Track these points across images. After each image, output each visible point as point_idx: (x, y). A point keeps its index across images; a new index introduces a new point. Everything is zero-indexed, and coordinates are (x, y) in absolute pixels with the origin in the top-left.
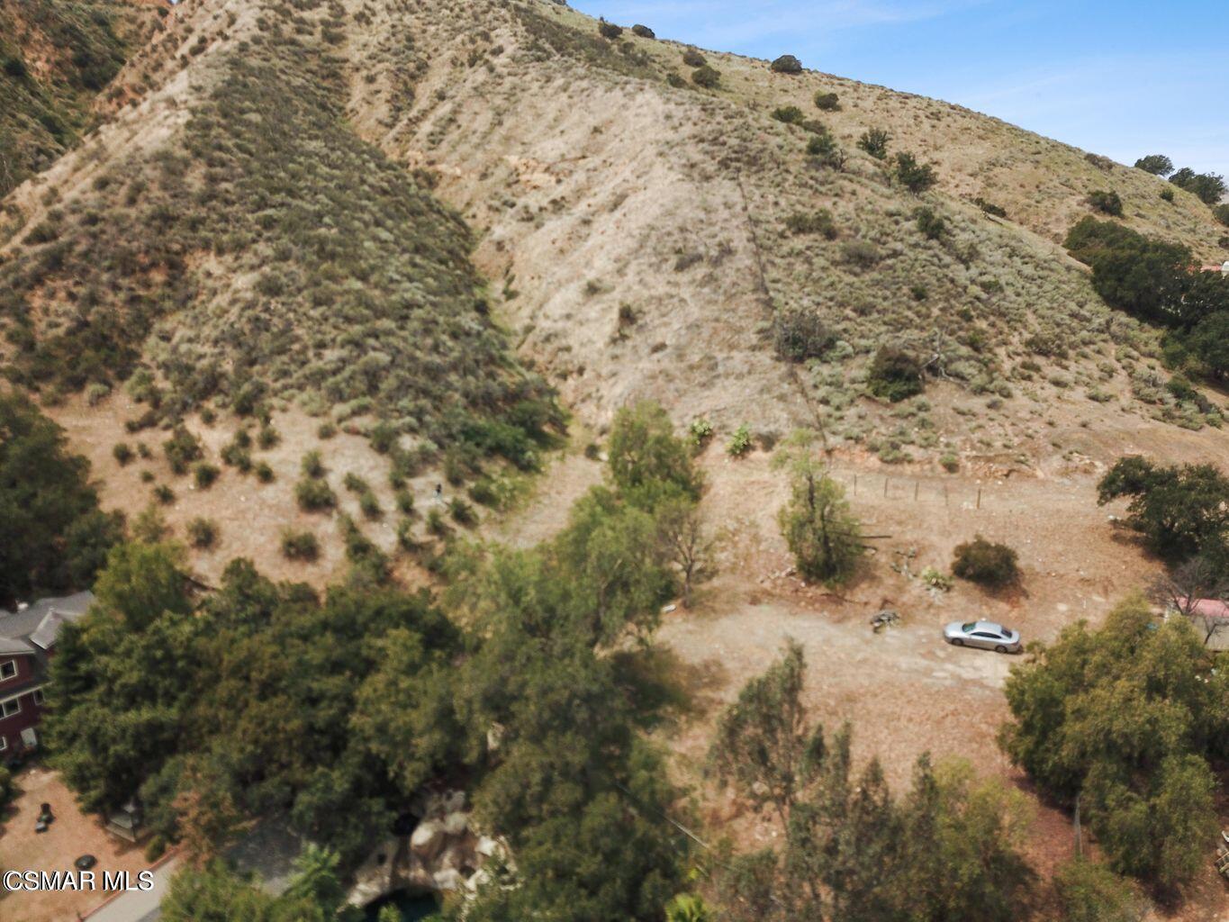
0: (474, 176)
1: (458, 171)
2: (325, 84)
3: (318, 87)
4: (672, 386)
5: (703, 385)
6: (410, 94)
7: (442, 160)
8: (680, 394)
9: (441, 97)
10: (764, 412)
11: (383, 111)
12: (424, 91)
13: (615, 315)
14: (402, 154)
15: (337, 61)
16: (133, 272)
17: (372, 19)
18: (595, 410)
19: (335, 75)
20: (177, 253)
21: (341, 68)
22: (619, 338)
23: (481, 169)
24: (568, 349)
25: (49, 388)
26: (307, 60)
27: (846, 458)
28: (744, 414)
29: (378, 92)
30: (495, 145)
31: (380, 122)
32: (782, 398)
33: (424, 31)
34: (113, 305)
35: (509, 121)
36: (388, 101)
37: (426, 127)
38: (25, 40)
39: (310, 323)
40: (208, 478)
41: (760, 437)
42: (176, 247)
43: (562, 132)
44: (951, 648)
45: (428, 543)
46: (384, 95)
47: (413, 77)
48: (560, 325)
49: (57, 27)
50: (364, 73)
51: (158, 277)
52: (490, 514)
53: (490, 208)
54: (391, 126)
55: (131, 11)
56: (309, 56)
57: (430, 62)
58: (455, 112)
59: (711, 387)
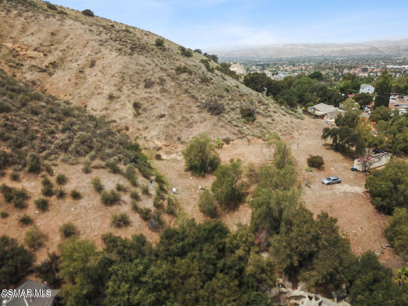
4: (176, 129)
5: (187, 127)
8: (181, 131)
10: (219, 132)
13: (130, 106)
18: (145, 142)
22: (137, 115)
24: (114, 121)
27: (253, 142)
28: (212, 134)
32: (222, 127)
39: (37, 123)
41: (224, 140)
43: (32, 34)
44: (328, 186)
48: (104, 112)
53: (11, 66)
59: (192, 127)
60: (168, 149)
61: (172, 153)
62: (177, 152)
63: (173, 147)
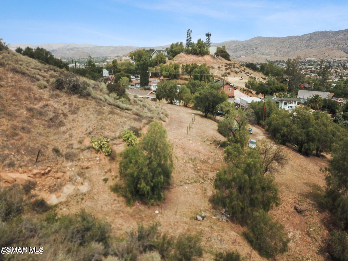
4: (34, 134)
5: (51, 126)
10: (113, 122)
32: (111, 113)
59: (62, 124)
60: (49, 181)
61: (61, 186)
62: (71, 180)
63: (57, 172)
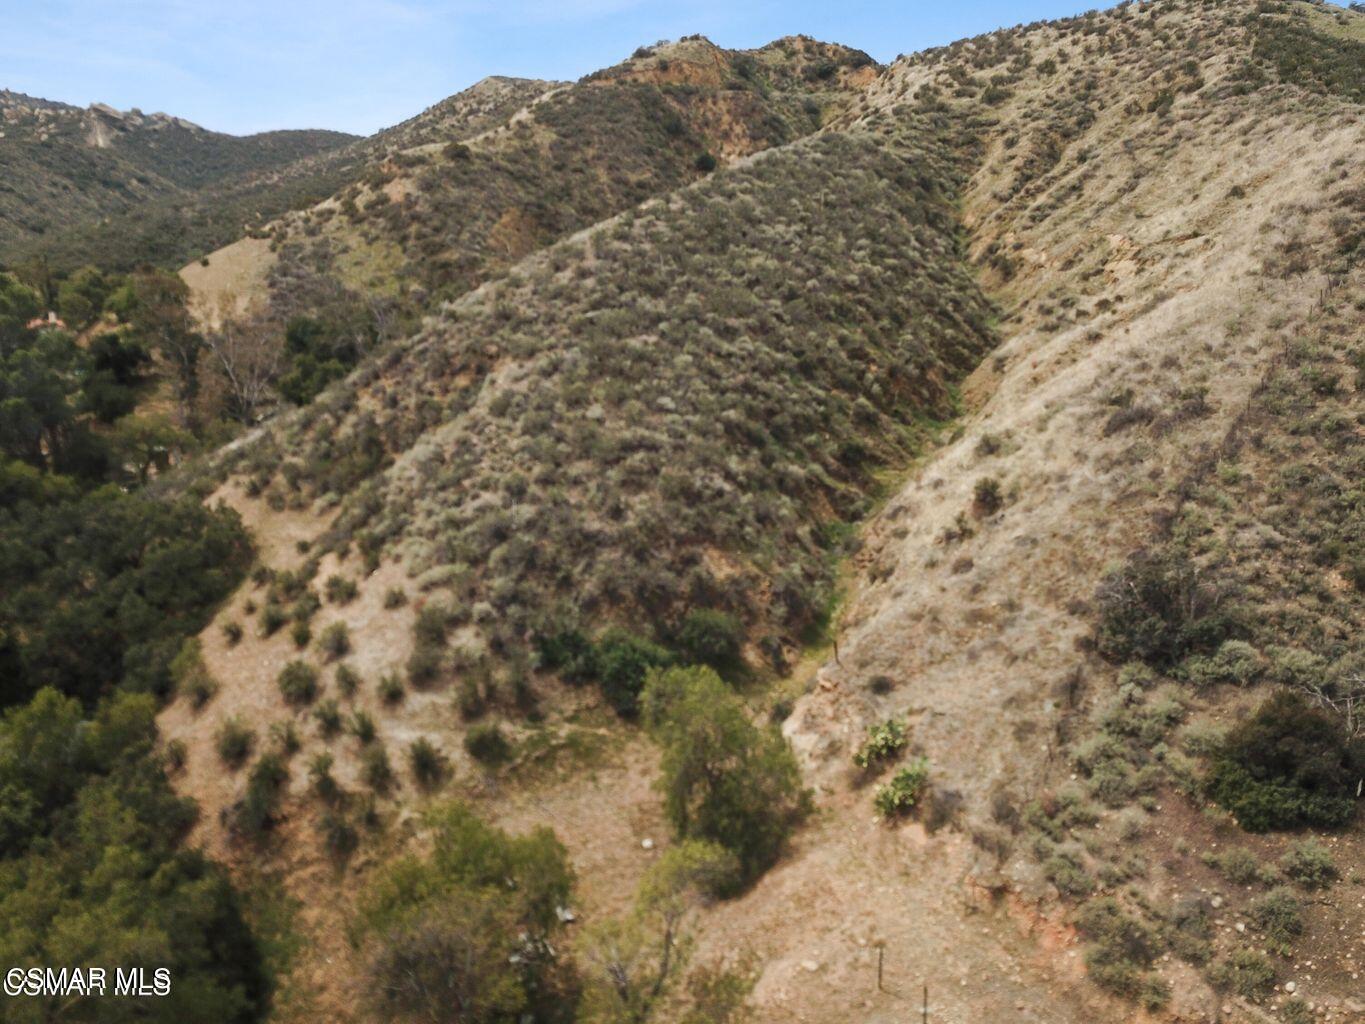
0: (1058, 264)
1: (1044, 257)
2: (957, 154)
3: (943, 157)
4: (929, 642)
5: (971, 654)
6: (1054, 157)
7: (1031, 243)
8: (936, 659)
9: (1082, 159)
10: (982, 747)
11: (1008, 178)
12: (1071, 151)
14: (998, 237)
15: (982, 125)
16: (442, 374)
17: (1059, 67)
19: (972, 141)
20: (491, 357)
21: (987, 132)
22: (957, 534)
23: (1071, 254)
24: (904, 535)
25: (306, 488)
26: (946, 126)
27: (1023, 923)
29: (1012, 158)
30: (1104, 222)
31: (995, 196)
32: (1023, 731)
33: (1114, 73)
34: (406, 408)
35: (1144, 184)
36: (1017, 169)
37: (1042, 199)
38: (726, 136)
40: (273, 625)
42: (493, 349)
43: (1197, 197)
45: (352, 795)
46: (1018, 162)
47: (1067, 135)
48: (921, 495)
49: (758, 118)
50: (1010, 134)
51: (462, 381)
52: (472, 778)
54: (1003, 200)
55: (846, 95)
56: (951, 123)
57: (1098, 114)
58: (1086, 177)
